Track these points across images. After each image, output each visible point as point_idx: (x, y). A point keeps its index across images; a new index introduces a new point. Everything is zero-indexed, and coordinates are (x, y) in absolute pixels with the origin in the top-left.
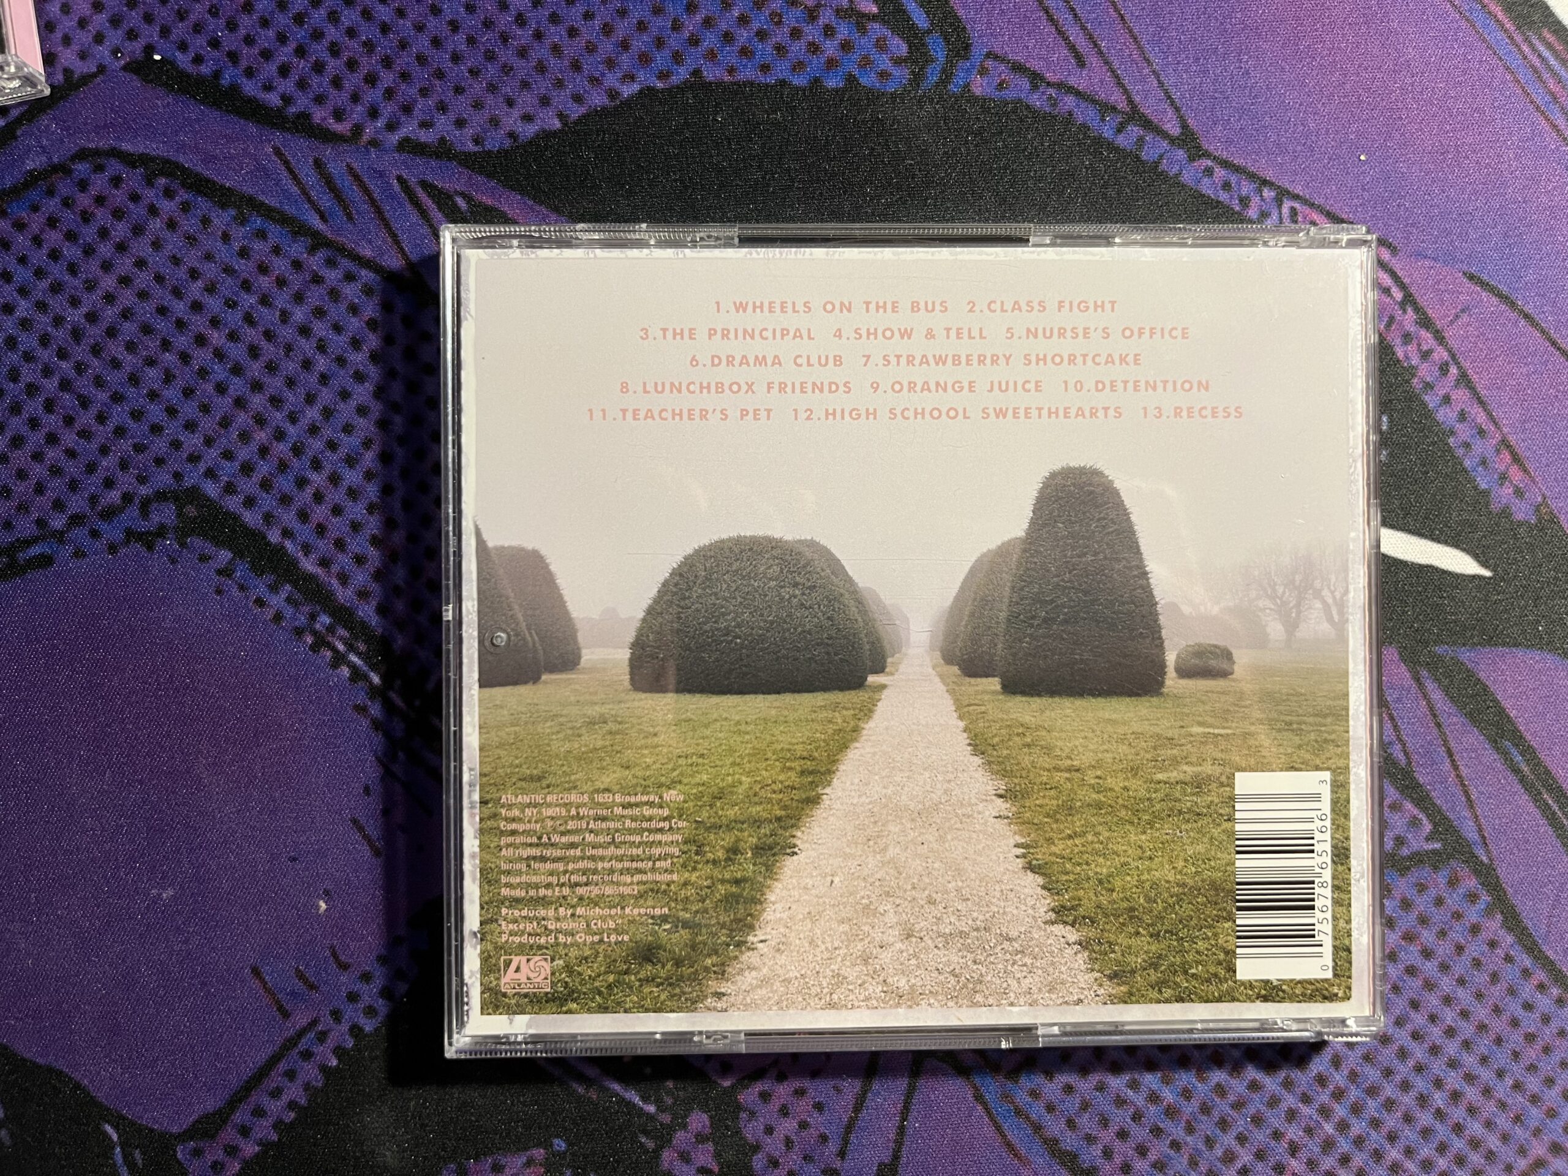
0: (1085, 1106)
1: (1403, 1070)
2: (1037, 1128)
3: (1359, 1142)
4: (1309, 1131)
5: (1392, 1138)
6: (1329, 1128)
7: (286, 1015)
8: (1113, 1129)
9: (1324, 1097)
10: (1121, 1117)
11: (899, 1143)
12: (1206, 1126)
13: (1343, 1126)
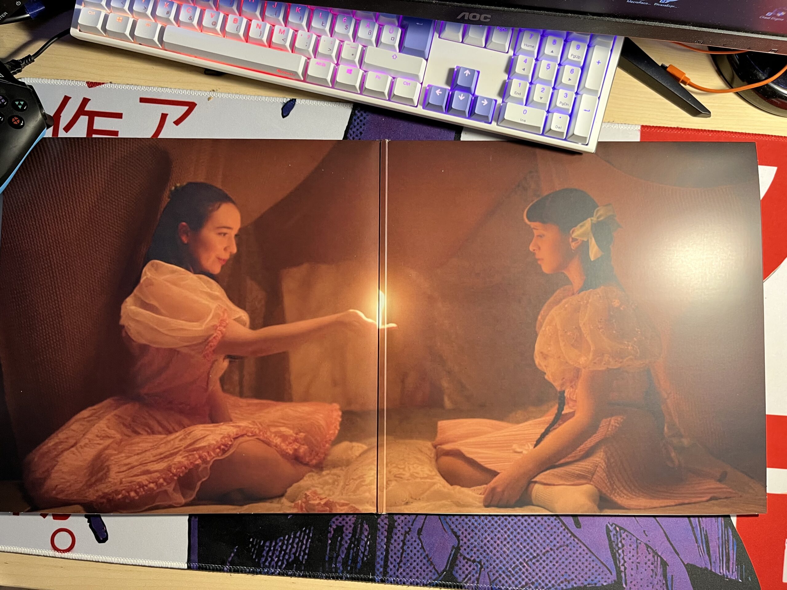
0: (460, 523)
1: (522, 527)
2: (450, 526)
3: (511, 540)
4: (502, 535)
5: (518, 540)
6: (506, 536)
8: (464, 528)
9: (506, 529)
10: (466, 527)
11: (423, 524)
12: (482, 531)
13: (509, 536)
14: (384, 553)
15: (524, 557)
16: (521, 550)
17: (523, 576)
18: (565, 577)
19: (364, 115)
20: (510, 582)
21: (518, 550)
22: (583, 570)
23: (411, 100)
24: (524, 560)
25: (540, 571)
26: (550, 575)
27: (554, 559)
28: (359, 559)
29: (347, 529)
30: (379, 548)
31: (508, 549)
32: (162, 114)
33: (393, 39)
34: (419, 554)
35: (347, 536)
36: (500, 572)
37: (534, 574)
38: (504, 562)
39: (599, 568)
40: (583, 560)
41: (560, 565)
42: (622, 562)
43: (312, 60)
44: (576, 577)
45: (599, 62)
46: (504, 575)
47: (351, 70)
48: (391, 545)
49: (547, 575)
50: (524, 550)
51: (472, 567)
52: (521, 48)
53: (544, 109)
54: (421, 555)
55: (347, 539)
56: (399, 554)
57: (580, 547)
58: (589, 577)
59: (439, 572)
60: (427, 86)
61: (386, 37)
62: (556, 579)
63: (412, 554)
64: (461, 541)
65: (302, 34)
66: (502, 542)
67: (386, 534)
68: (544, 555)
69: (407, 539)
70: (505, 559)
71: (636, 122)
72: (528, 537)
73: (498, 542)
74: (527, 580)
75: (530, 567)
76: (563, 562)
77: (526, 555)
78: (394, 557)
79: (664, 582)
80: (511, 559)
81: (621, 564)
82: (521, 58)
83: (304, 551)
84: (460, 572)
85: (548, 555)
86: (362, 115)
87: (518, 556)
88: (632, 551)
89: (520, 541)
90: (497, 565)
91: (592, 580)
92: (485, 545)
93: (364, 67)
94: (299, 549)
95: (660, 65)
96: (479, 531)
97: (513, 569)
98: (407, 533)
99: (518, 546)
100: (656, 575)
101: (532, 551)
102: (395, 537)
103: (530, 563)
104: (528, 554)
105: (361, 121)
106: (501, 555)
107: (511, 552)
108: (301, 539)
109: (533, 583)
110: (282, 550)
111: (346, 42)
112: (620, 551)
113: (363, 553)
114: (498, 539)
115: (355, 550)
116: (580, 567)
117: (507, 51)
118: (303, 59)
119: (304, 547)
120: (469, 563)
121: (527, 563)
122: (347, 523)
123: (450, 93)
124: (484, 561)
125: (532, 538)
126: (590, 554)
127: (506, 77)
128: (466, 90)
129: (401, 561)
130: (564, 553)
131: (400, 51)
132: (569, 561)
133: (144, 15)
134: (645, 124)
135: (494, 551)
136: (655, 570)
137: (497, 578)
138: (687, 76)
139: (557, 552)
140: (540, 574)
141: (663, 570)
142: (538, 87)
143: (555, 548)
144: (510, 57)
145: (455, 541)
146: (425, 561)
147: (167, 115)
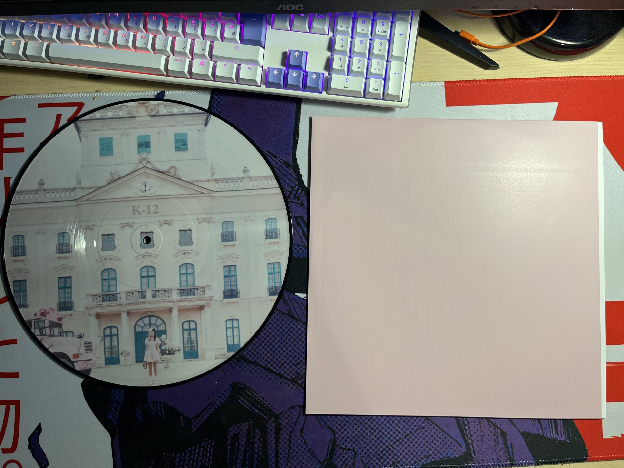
0: (334, 420)
2: (326, 423)
3: (377, 428)
4: (369, 426)
6: (372, 426)
7: (210, 399)
8: (338, 424)
10: (339, 422)
11: (304, 424)
12: (353, 424)
14: (275, 451)
15: (389, 441)
16: (386, 436)
17: (390, 457)
18: (424, 454)
19: (221, 97)
20: (380, 463)
21: (384, 436)
22: (438, 446)
23: (255, 81)
24: (389, 444)
25: (403, 451)
26: (412, 454)
27: (413, 440)
28: (255, 459)
29: (242, 436)
30: (270, 448)
31: (375, 436)
32: (57, 115)
33: (234, 34)
34: (303, 449)
35: (242, 441)
36: (371, 456)
37: (398, 454)
38: (373, 448)
39: (451, 443)
40: (437, 438)
41: (419, 445)
42: (469, 436)
43: (170, 57)
44: (433, 453)
45: (401, 34)
46: (374, 458)
47: (203, 62)
48: (279, 444)
49: (409, 454)
50: (389, 436)
51: (348, 455)
52: (337, 29)
53: (363, 77)
54: (305, 449)
55: (243, 443)
56: (287, 451)
57: (434, 428)
58: (444, 452)
59: (321, 462)
60: (266, 68)
61: (228, 33)
62: (417, 456)
63: (297, 450)
64: (336, 435)
65: (160, 38)
66: (369, 431)
67: (274, 435)
68: (405, 437)
69: (292, 438)
70: (373, 445)
71: (440, 80)
72: (391, 425)
73: (367, 431)
74: (393, 460)
75: (395, 449)
76: (421, 442)
77: (390, 440)
78: (283, 453)
79: (506, 449)
80: (379, 444)
81: (468, 438)
82: (339, 38)
83: (209, 458)
84: (338, 460)
85: (408, 437)
86: (219, 98)
87: (384, 441)
88: (476, 426)
89: (385, 429)
90: (368, 450)
91: (447, 454)
92: (356, 435)
93: (214, 59)
94: (204, 457)
95: (454, 32)
96: (350, 425)
97: (381, 452)
98: (291, 433)
99: (383, 433)
100: (498, 444)
101: (395, 435)
102: (282, 437)
103: (394, 446)
104: (392, 438)
105: (219, 102)
106: (370, 442)
107: (378, 438)
108: (206, 448)
109: (399, 462)
110: (190, 459)
111: (196, 40)
112: (466, 428)
113: (257, 454)
114: (367, 429)
115: (250, 452)
116: (435, 444)
117: (327, 33)
118: (163, 58)
119: (208, 454)
120: (345, 451)
121: (392, 446)
122: (241, 430)
123: (286, 72)
124: (357, 448)
125: (394, 425)
126: (442, 433)
127: (329, 54)
128: (298, 68)
129: (289, 457)
130: (421, 434)
131: (241, 43)
132: (426, 440)
133: (32, 38)
134: (447, 81)
135: (364, 440)
136: (497, 440)
137: (369, 461)
138: (476, 38)
139: (416, 434)
140: (404, 454)
141: (504, 439)
142: (355, 59)
143: (413, 431)
144: (330, 38)
145: (330, 435)
146: (308, 454)
147: (61, 115)
